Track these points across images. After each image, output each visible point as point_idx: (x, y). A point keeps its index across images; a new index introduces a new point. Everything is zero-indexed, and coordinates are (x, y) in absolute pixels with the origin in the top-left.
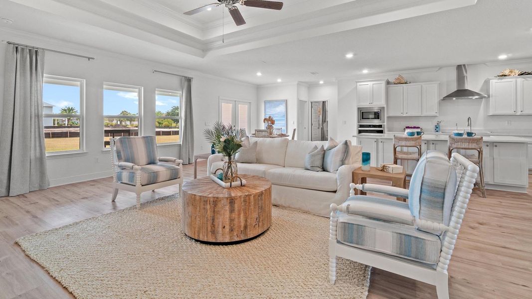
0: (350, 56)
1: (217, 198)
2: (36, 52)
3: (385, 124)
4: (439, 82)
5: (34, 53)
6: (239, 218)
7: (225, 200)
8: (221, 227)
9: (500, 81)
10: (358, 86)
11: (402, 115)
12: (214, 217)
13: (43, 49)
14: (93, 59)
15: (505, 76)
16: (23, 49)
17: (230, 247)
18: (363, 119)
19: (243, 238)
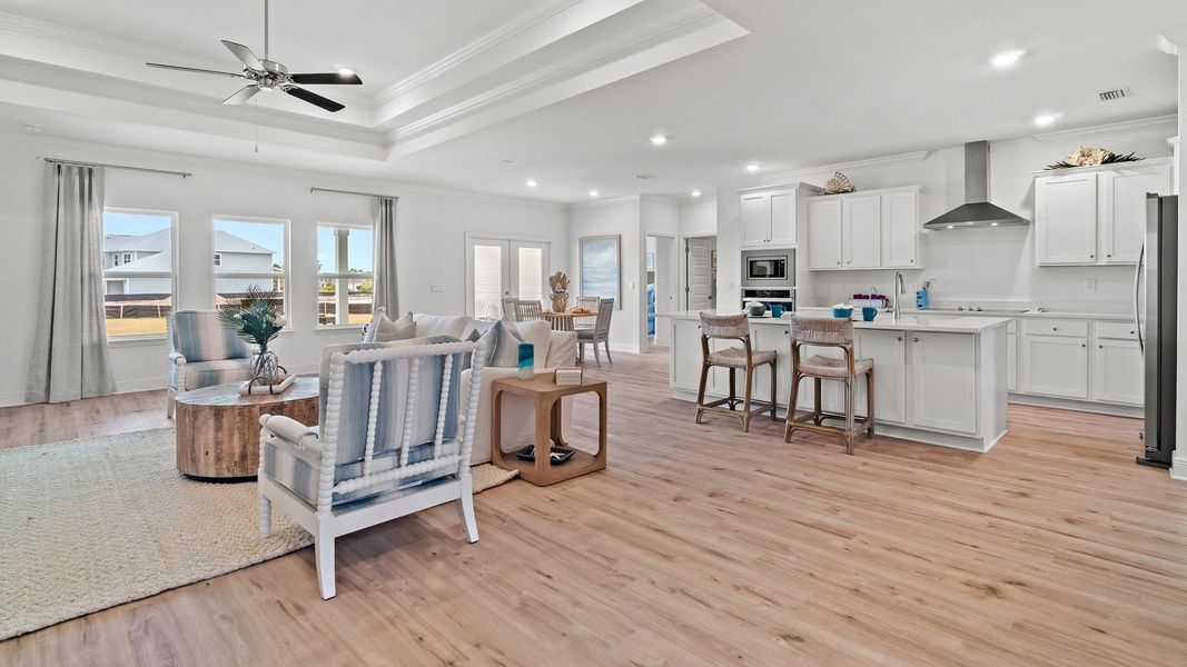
0: (659, 140)
1: (197, 406)
2: (90, 171)
3: (796, 288)
4: (918, 187)
5: (87, 172)
6: (231, 440)
7: (208, 410)
8: (202, 452)
9: (1057, 179)
10: (743, 202)
11: (839, 267)
12: (193, 436)
13: (102, 166)
14: (190, 175)
15: (1068, 166)
16: (69, 169)
17: (218, 486)
18: (752, 276)
19: (238, 474)
